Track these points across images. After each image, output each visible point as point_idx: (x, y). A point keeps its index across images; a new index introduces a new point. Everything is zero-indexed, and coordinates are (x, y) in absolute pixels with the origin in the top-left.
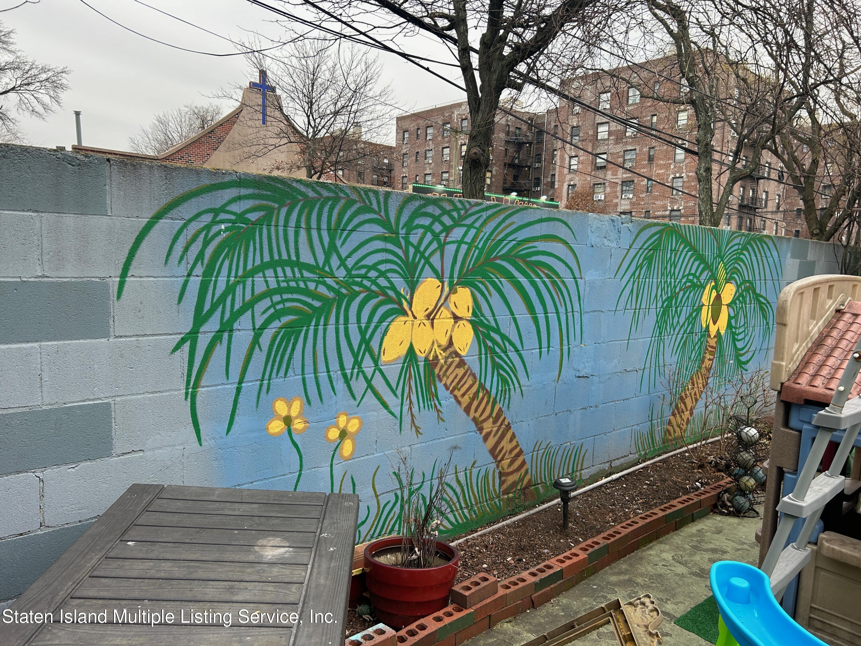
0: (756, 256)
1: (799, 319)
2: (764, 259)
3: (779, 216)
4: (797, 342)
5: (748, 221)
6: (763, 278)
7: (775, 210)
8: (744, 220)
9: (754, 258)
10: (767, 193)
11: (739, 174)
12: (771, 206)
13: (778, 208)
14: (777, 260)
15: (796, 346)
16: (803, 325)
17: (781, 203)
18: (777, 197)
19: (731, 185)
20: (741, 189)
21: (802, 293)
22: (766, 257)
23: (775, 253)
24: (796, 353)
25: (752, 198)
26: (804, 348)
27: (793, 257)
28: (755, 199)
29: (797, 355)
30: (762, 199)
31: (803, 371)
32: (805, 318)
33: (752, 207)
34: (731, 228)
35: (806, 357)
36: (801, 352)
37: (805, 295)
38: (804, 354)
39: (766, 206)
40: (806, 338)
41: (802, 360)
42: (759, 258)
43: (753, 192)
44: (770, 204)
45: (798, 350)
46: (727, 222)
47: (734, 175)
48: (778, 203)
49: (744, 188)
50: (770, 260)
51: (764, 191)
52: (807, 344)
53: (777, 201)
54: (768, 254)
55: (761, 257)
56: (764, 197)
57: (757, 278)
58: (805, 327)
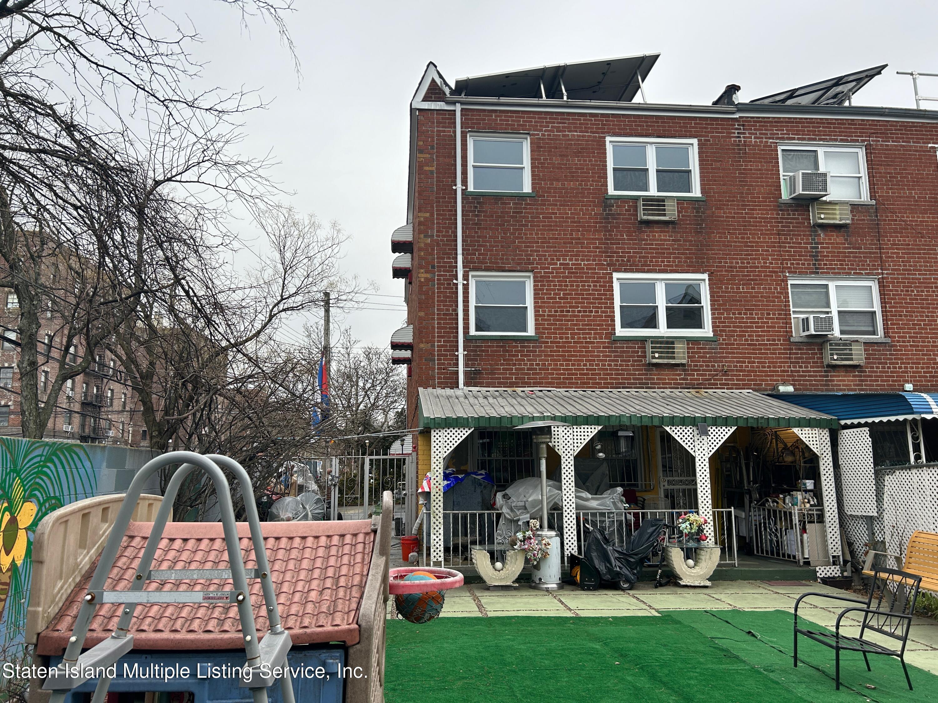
0: (64, 467)
1: (63, 552)
2: (74, 470)
3: (125, 417)
4: (61, 579)
5: (92, 420)
6: (73, 492)
7: (121, 409)
8: (88, 419)
9: (61, 470)
10: (112, 391)
11: (70, 371)
12: (117, 406)
13: (124, 408)
14: (89, 471)
15: (59, 584)
16: (68, 557)
17: (127, 401)
18: (123, 396)
19: (60, 382)
20: (84, 385)
21: (66, 521)
22: (77, 468)
23: (87, 464)
24: (59, 592)
25: (97, 396)
26: (70, 584)
27: (108, 466)
28: (100, 397)
29: (60, 595)
30: (107, 397)
31: (65, 613)
32: (71, 549)
33: (96, 406)
34: (72, 428)
35: (72, 595)
36: (66, 590)
37: (69, 524)
38: (69, 591)
39: (111, 405)
40: (74, 571)
41: (67, 600)
42: (68, 470)
43: (98, 389)
44: (115, 402)
45: (62, 588)
46: (68, 421)
47: (64, 372)
48: (125, 403)
49: (87, 385)
50: (82, 471)
51: (109, 389)
52: (74, 579)
53: (123, 400)
54: (79, 465)
55: (71, 468)
56: (109, 395)
57: (66, 492)
58: (71, 560)
